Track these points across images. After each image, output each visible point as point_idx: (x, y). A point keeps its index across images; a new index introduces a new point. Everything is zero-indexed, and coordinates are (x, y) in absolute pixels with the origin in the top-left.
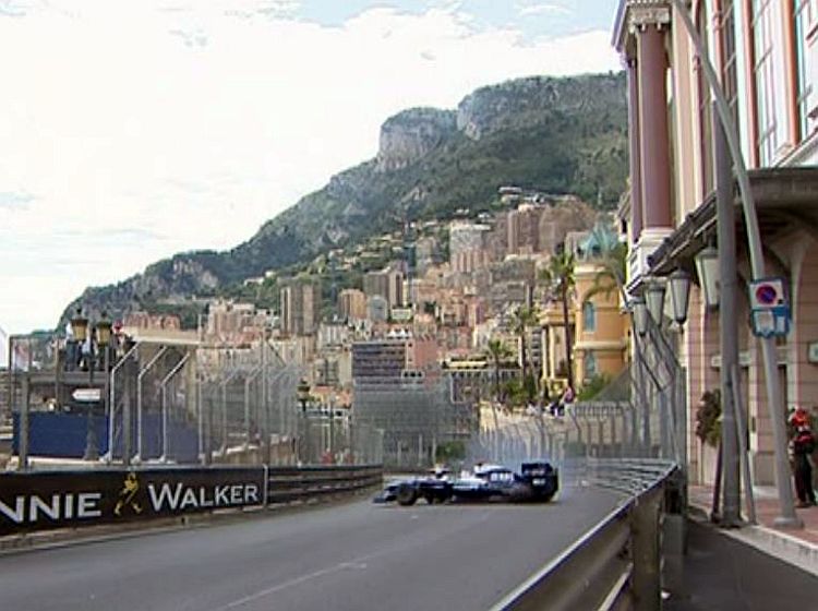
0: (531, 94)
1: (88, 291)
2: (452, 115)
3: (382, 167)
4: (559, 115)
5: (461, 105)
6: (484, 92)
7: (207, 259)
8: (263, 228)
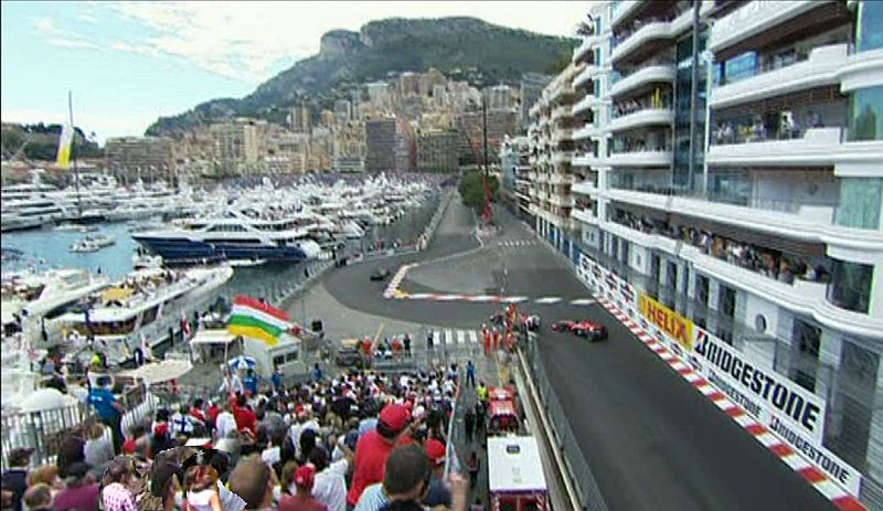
0: (397, 26)
1: (160, 119)
2: (357, 34)
3: (321, 58)
4: (410, 36)
5: (362, 29)
6: (372, 24)
7: (229, 102)
8: (259, 88)
